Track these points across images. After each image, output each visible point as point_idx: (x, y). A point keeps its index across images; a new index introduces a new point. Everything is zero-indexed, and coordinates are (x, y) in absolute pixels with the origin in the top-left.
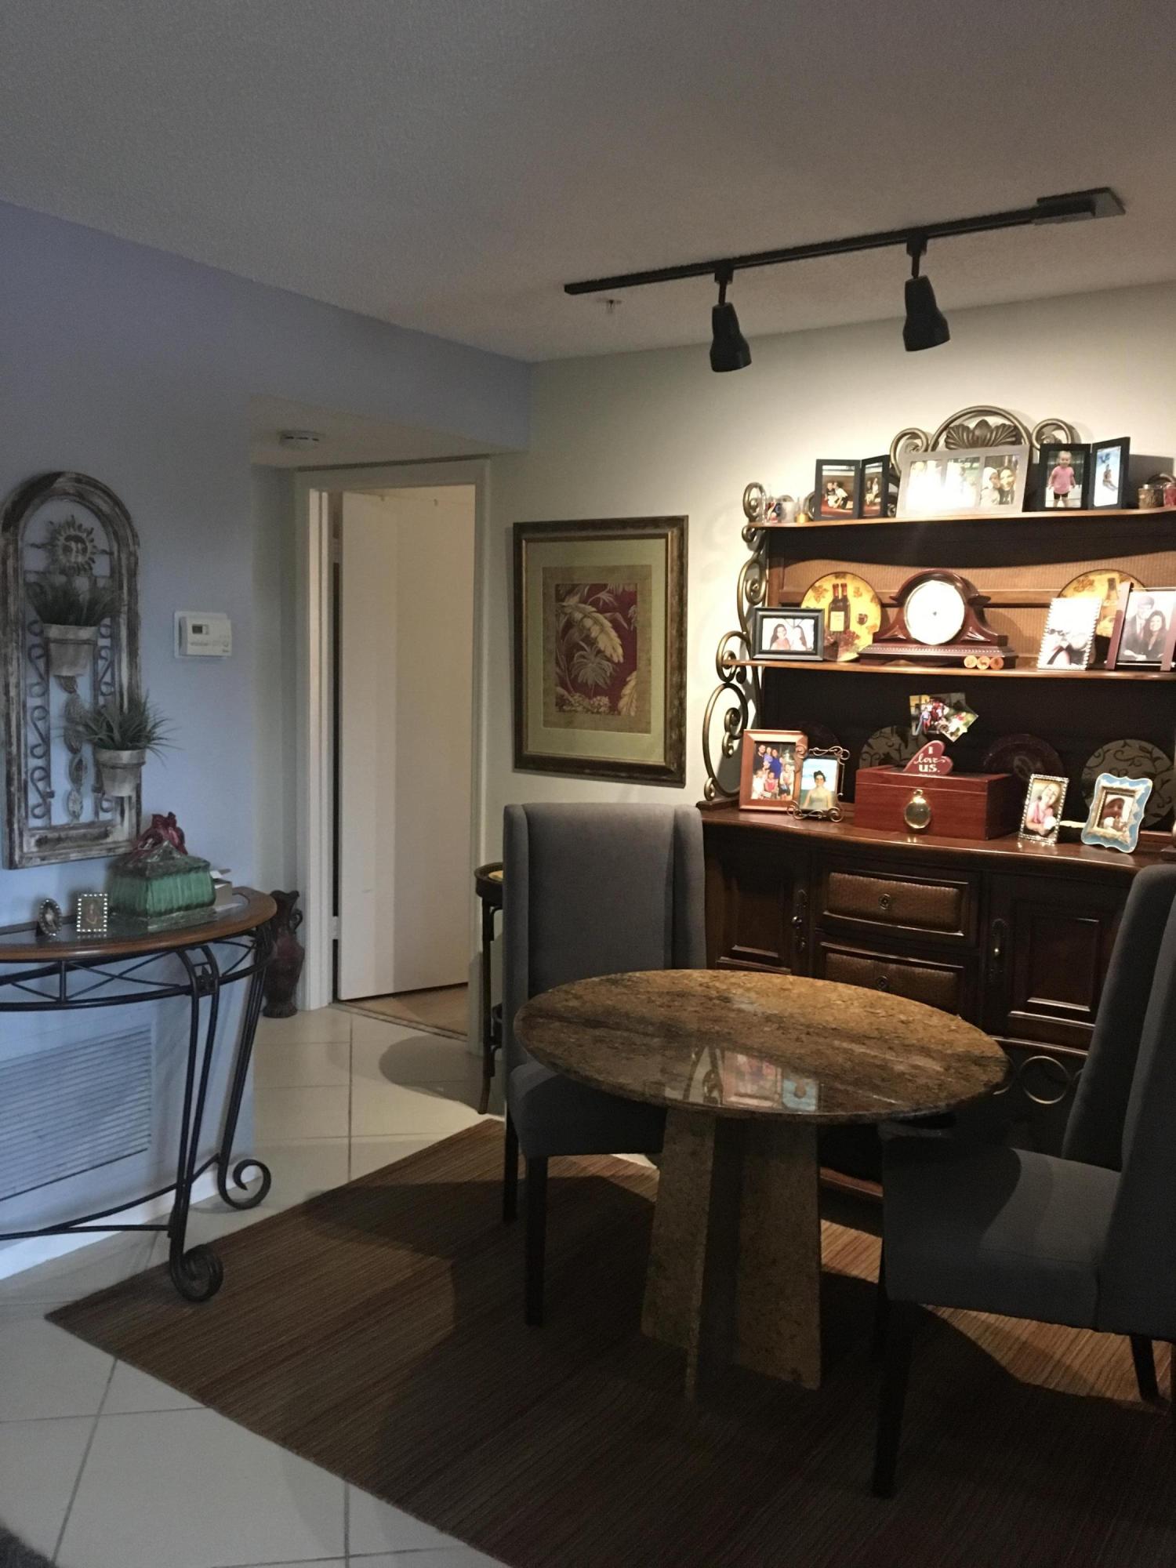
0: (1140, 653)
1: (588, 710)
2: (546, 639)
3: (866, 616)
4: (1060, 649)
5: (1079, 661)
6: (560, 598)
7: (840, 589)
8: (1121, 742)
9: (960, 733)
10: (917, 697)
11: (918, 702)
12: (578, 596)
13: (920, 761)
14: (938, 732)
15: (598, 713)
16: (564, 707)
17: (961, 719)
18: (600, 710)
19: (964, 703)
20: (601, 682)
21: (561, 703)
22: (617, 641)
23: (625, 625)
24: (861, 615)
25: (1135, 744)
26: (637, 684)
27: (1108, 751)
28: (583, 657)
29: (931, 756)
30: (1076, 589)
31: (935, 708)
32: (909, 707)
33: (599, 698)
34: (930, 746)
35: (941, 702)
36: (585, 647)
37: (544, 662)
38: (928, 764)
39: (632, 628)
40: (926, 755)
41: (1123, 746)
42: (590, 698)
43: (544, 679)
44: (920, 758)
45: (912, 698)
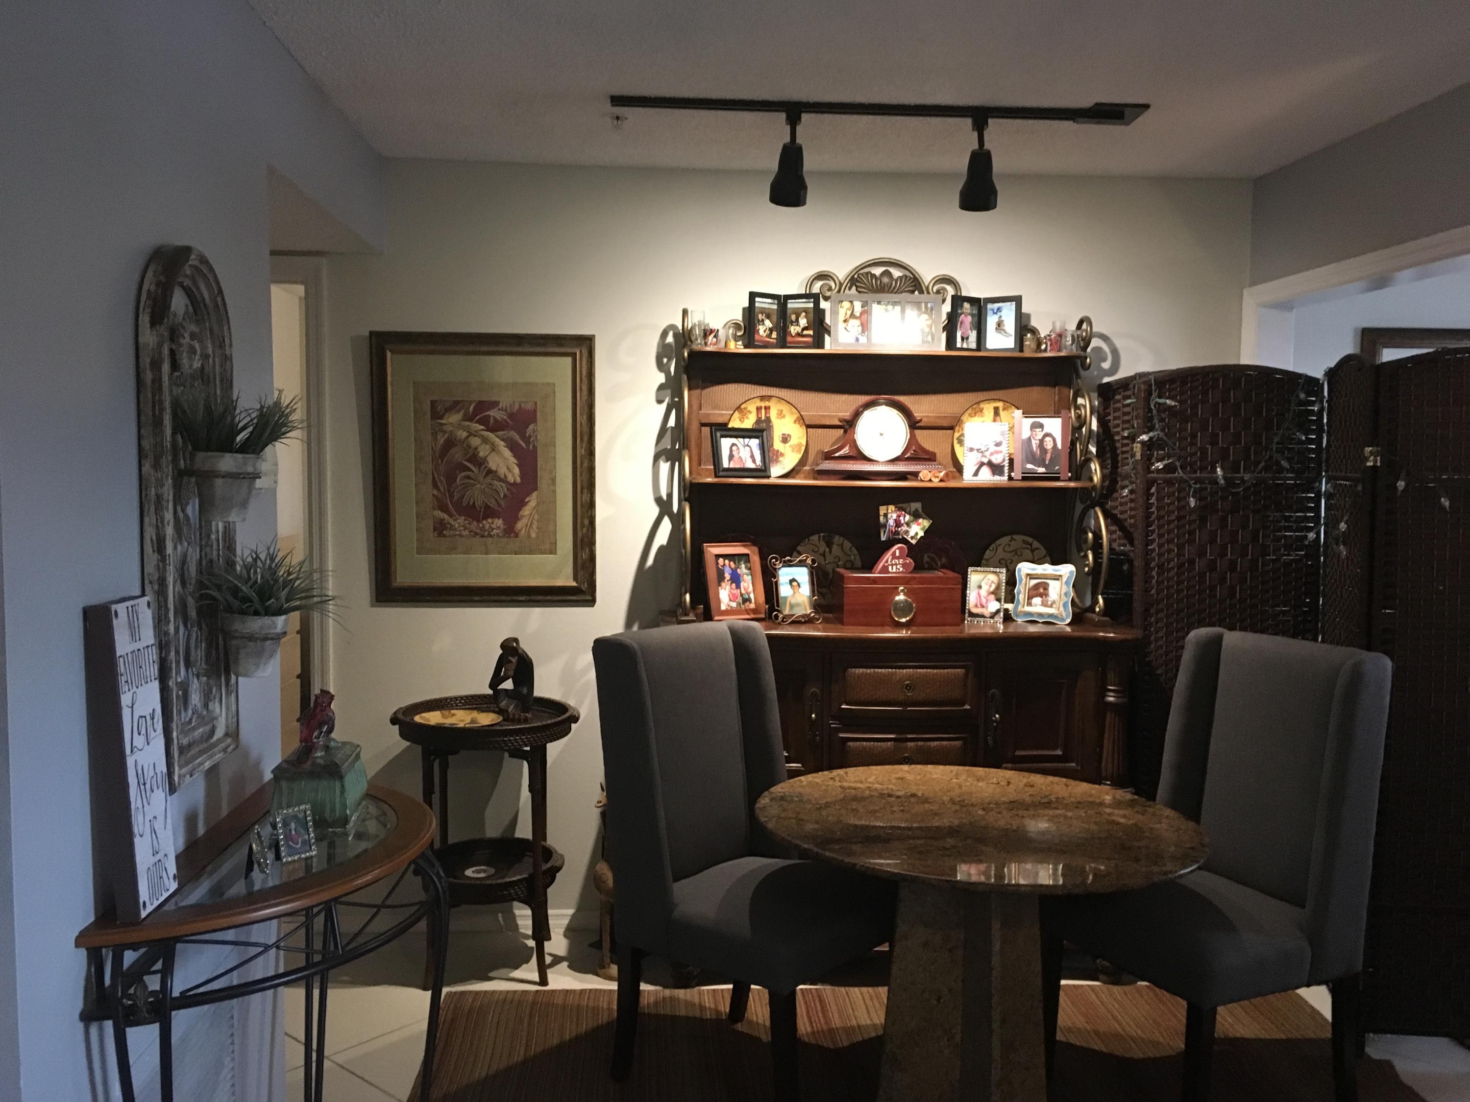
0: (1039, 466)
1: (476, 534)
2: (419, 460)
3: (789, 435)
4: (982, 464)
5: (1001, 473)
6: (436, 415)
7: (763, 411)
8: (1009, 537)
9: (919, 537)
10: (885, 507)
11: (885, 512)
12: (462, 413)
13: (889, 563)
14: (900, 537)
15: (491, 536)
16: (445, 532)
17: (919, 524)
18: (492, 533)
19: (920, 510)
20: (492, 504)
21: (440, 528)
22: (513, 460)
23: (524, 445)
24: (784, 434)
25: (1019, 538)
26: (538, 505)
27: (1000, 545)
28: (469, 477)
29: (898, 558)
30: (970, 416)
31: (899, 516)
32: (879, 515)
33: (490, 520)
34: (898, 549)
35: (903, 510)
36: (472, 467)
37: (417, 485)
38: (896, 564)
39: (531, 447)
40: (894, 556)
41: (1011, 541)
42: (479, 521)
43: (417, 503)
44: (889, 561)
45: (881, 508)
